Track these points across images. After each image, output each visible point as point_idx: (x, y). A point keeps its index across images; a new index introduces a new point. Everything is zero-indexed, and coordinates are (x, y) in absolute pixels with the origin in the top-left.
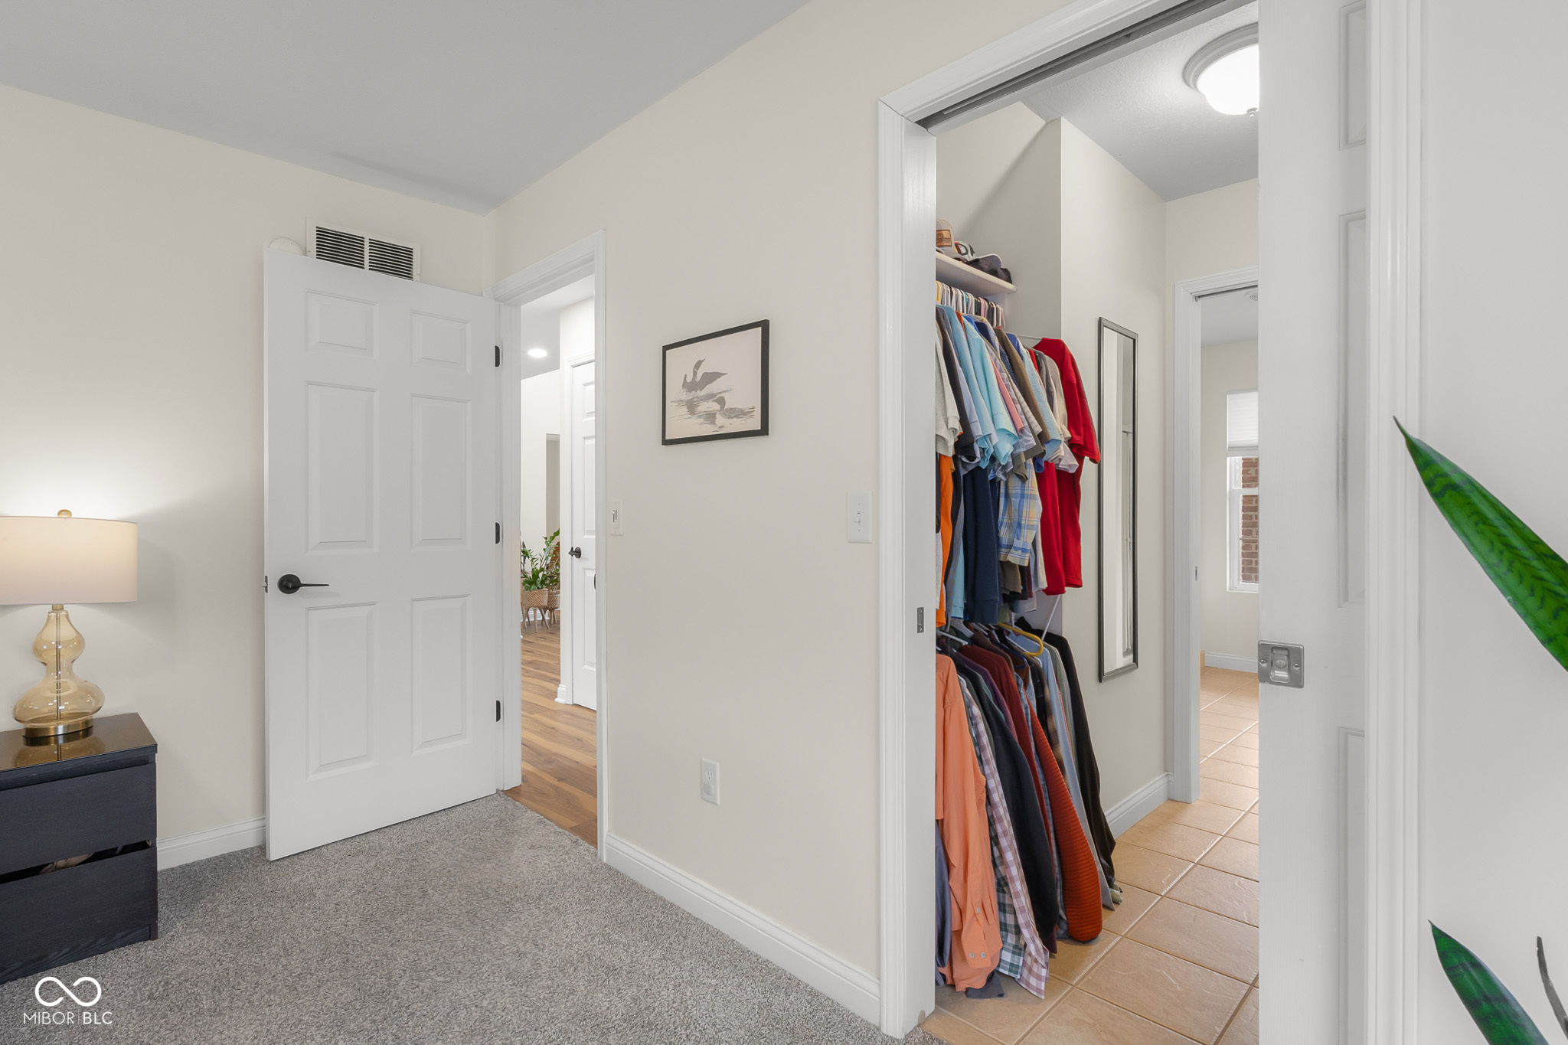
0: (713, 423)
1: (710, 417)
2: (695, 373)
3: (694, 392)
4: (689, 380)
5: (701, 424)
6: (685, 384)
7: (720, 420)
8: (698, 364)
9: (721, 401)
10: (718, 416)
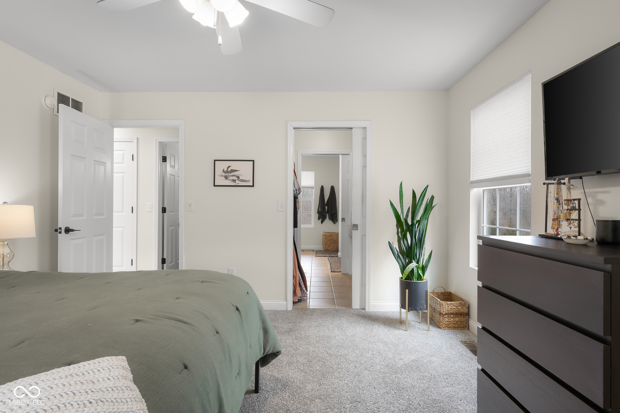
0: (235, 182)
1: (234, 181)
2: (228, 169)
3: (227, 174)
4: (225, 170)
5: (230, 182)
6: (223, 171)
7: (237, 182)
8: (229, 167)
9: (238, 177)
10: (236, 180)
